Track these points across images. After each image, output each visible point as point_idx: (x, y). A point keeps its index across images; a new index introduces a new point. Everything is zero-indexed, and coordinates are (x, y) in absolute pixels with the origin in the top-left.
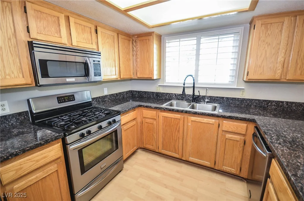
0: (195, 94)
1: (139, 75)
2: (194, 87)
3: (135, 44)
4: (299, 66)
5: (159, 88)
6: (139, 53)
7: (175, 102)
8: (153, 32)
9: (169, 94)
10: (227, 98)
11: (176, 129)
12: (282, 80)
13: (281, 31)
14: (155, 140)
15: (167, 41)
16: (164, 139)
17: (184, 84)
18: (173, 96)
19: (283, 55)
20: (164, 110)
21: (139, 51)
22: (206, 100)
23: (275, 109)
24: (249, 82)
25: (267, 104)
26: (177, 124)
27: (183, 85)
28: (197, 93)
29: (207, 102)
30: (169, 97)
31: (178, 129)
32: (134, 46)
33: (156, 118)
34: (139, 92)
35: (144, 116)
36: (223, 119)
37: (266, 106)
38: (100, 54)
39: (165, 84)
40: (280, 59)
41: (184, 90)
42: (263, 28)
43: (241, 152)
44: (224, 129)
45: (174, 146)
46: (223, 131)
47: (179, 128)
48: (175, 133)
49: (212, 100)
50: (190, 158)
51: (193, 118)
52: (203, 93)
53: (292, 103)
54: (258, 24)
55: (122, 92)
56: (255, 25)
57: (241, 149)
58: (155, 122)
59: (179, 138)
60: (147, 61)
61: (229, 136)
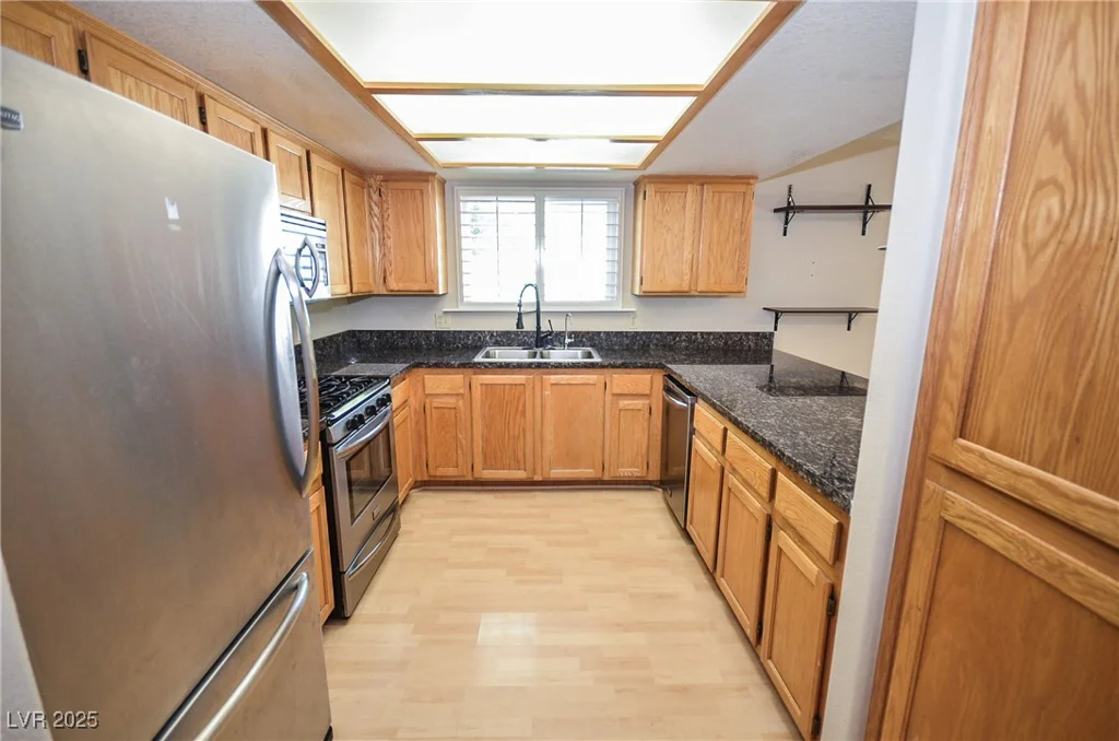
0: (542, 330)
1: (394, 285)
2: (538, 312)
3: (375, 197)
4: (712, 268)
5: (443, 320)
6: (390, 223)
7: (497, 351)
8: (434, 174)
9: (475, 333)
10: (607, 333)
11: (517, 409)
12: (692, 293)
13: (684, 207)
14: (462, 449)
15: (462, 198)
16: (486, 440)
17: (520, 306)
18: (485, 337)
19: (690, 248)
20: (486, 367)
21: (390, 219)
22: (568, 341)
23: (687, 348)
24: (647, 296)
25: (674, 339)
26: (519, 399)
27: (518, 309)
28: (545, 327)
29: (570, 345)
30: (474, 340)
31: (520, 409)
32: (372, 204)
33: (462, 391)
34: (380, 334)
35: (427, 392)
36: (612, 370)
37: (672, 343)
38: (323, 227)
39: (461, 309)
40: (687, 255)
41: (520, 319)
42: (658, 198)
43: (646, 432)
44: (615, 391)
45: (514, 451)
46: (613, 395)
47: (524, 406)
48: (514, 420)
49: (580, 339)
50: (553, 471)
51: (554, 378)
52: (558, 325)
53: (709, 334)
54: (650, 189)
55: (334, 336)
56: (645, 192)
57: (646, 424)
58: (461, 402)
59: (524, 429)
60: (419, 247)
61: (624, 403)
